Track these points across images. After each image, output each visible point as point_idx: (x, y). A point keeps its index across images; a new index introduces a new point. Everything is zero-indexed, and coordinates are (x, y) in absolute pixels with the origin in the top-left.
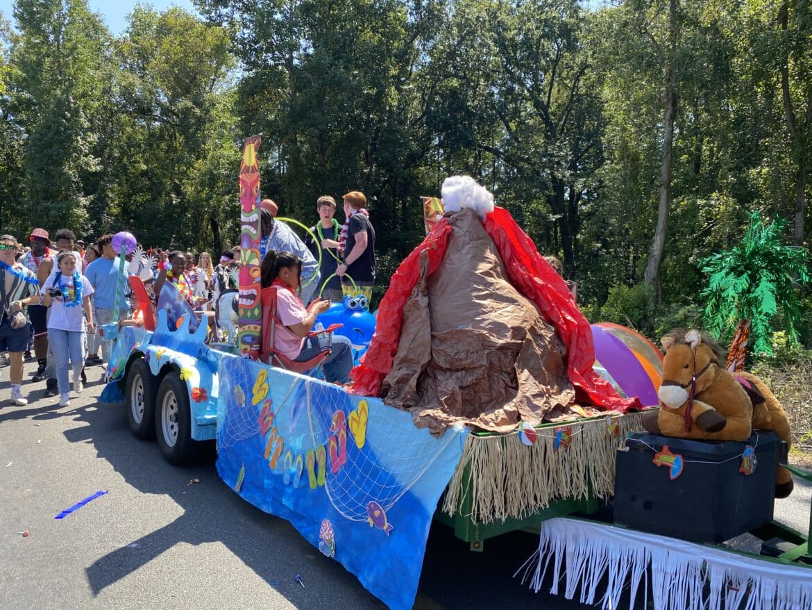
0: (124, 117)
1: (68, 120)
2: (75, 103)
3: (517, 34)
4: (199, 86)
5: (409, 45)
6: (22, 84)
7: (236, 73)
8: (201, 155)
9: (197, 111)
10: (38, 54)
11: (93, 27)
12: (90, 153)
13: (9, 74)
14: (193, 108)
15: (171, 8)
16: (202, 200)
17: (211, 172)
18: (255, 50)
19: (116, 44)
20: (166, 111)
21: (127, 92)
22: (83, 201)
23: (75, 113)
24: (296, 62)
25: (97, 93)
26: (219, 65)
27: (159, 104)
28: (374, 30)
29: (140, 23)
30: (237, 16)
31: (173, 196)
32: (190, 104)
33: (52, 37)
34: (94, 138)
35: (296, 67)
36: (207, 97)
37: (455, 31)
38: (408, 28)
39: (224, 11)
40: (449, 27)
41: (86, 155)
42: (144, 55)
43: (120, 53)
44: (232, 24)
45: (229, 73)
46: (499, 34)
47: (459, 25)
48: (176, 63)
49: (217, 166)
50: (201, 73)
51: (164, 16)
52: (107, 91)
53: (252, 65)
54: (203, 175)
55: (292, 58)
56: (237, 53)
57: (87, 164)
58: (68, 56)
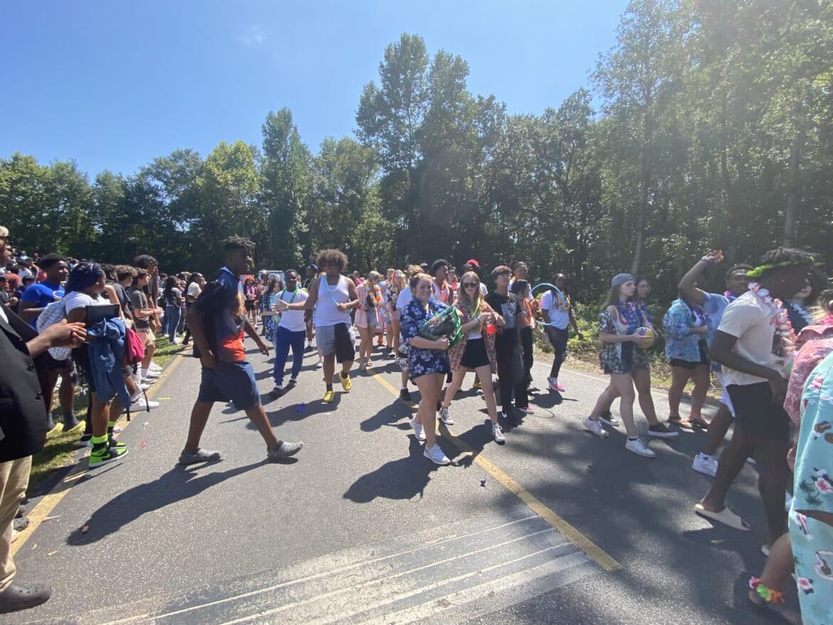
0: (320, 201)
1: (291, 204)
2: (295, 195)
3: (547, 139)
4: (359, 182)
5: (479, 151)
6: (267, 185)
7: (380, 174)
8: (361, 221)
9: (359, 196)
10: (275, 168)
11: (303, 151)
12: (302, 222)
13: (260, 180)
14: (357, 195)
15: (343, 138)
16: (362, 246)
17: (366, 230)
18: (390, 160)
19: (314, 160)
20: (342, 196)
21: (321, 187)
22: (299, 248)
23: (295, 200)
24: (413, 165)
25: (306, 188)
26: (370, 169)
27: (338, 193)
28: (458, 143)
29: (327, 148)
30: (380, 141)
31: (346, 244)
32: (354, 192)
33: (282, 159)
34: (304, 213)
35: (413, 168)
36: (364, 188)
37: (507, 140)
38: (479, 140)
39: (373, 138)
40: (504, 138)
41: (300, 223)
42: (330, 165)
43: (317, 165)
44: (377, 145)
45: (376, 174)
46: (535, 139)
47: (509, 137)
48: (347, 170)
49: (369, 227)
50: (360, 174)
51: (340, 143)
52: (311, 187)
53: (388, 169)
54: (362, 232)
55: (410, 163)
56: (380, 162)
57: (301, 228)
58: (290, 169)
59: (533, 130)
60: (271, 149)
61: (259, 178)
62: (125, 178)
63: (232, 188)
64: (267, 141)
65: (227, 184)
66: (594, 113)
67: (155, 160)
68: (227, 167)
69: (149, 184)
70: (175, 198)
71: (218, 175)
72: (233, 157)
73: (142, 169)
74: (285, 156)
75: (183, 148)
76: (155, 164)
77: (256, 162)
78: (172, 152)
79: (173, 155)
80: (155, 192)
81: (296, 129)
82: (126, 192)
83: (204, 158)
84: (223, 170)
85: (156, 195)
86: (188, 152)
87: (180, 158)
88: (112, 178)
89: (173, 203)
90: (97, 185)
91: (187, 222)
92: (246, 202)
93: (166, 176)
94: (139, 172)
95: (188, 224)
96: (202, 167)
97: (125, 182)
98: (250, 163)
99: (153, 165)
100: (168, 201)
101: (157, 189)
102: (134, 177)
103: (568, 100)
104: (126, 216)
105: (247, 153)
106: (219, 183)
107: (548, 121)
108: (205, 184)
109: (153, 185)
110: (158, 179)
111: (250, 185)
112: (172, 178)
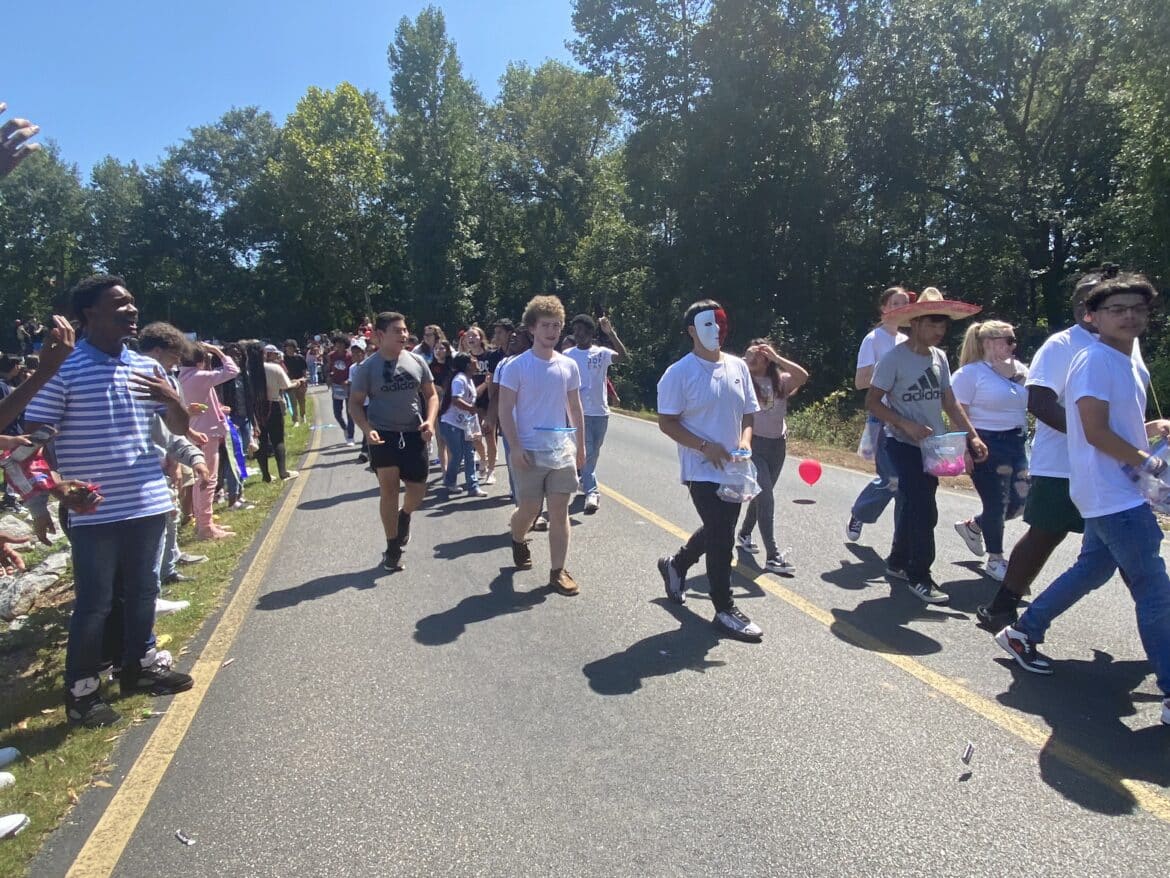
0: (501, 196)
1: (448, 204)
2: (455, 184)
3: (982, 31)
4: (578, 150)
5: (832, 67)
6: (401, 168)
7: (623, 127)
8: (586, 230)
9: (580, 180)
10: (416, 133)
11: (468, 95)
12: (472, 239)
13: (388, 160)
14: (575, 177)
15: (545, 62)
17: (598, 250)
18: (647, 97)
19: (489, 113)
20: (544, 184)
21: (504, 166)
22: (468, 292)
23: (456, 195)
24: (691, 107)
25: (476, 171)
26: (601, 123)
27: (537, 177)
28: (788, 52)
29: (513, 84)
30: (622, 60)
31: (557, 281)
32: (571, 173)
33: (428, 113)
34: (474, 221)
35: (692, 113)
36: (589, 161)
37: (895, 38)
38: (832, 43)
39: (608, 56)
40: (887, 36)
41: (468, 241)
42: (519, 121)
43: (494, 122)
44: (617, 70)
45: (612, 132)
46: (957, 33)
47: (901, 31)
48: (555, 126)
49: (603, 242)
50: (581, 135)
51: (539, 73)
52: (484, 169)
53: (642, 116)
54: (590, 252)
56: (627, 105)
57: (469, 250)
58: (444, 132)
60: (406, 95)
61: (384, 155)
62: (142, 170)
63: (335, 179)
64: (398, 80)
65: (325, 171)
67: (194, 132)
68: (324, 136)
69: (184, 179)
70: (231, 204)
71: (309, 154)
72: (333, 116)
73: (171, 152)
74: (432, 106)
75: (242, 107)
76: (193, 140)
77: (376, 123)
78: (222, 117)
79: (225, 120)
80: (195, 192)
81: (453, 53)
82: (146, 196)
83: (280, 122)
84: (318, 143)
85: (199, 199)
86: (251, 113)
87: (238, 126)
88: (120, 170)
89: (229, 213)
90: (95, 186)
91: (255, 249)
92: (362, 204)
93: (214, 161)
94: (166, 157)
95: (257, 253)
96: (279, 141)
97: (143, 177)
98: (367, 127)
99: (190, 143)
100: (219, 210)
101: (199, 188)
102: (157, 168)
104: (148, 242)
105: (361, 107)
106: (311, 170)
108: (284, 173)
109: (191, 181)
110: (200, 170)
111: (369, 171)
112: (226, 166)
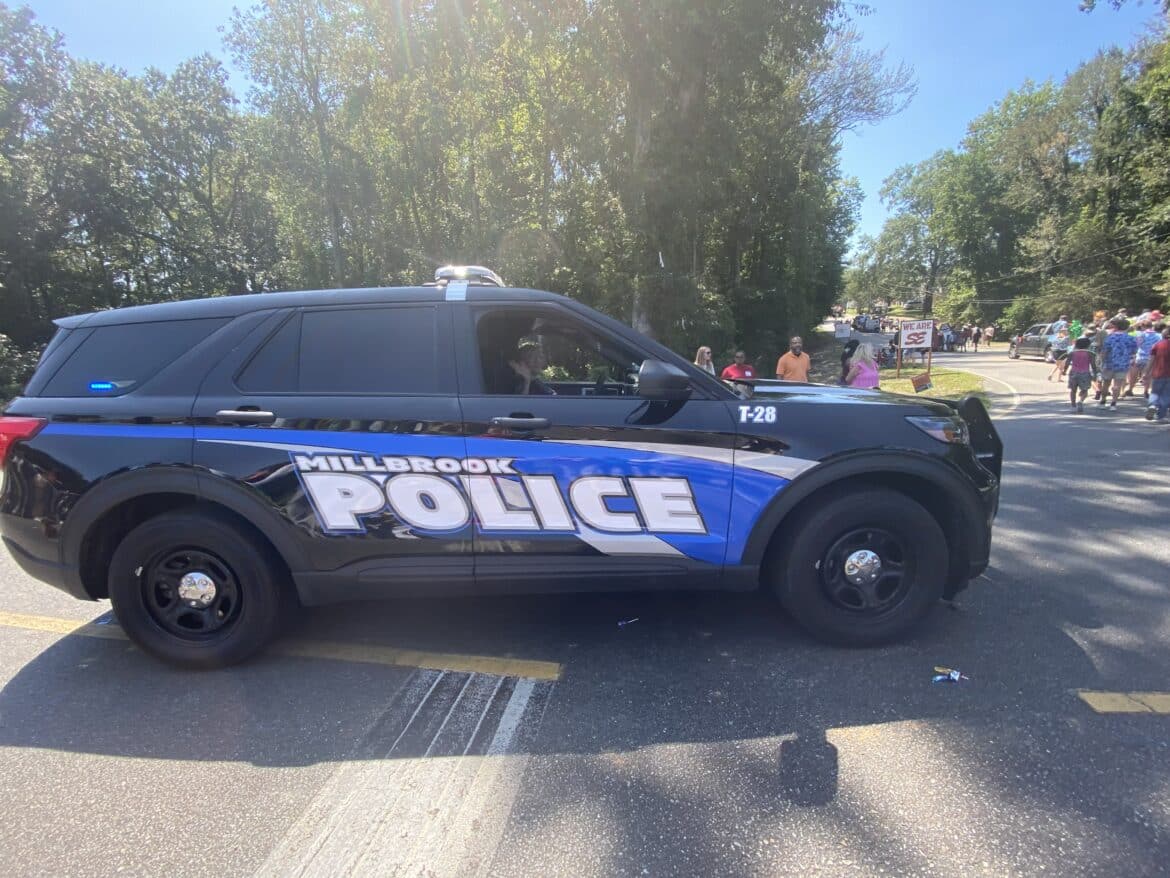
59: (129, 97)
66: (236, 101)
103: (188, 66)
107: (155, 90)
